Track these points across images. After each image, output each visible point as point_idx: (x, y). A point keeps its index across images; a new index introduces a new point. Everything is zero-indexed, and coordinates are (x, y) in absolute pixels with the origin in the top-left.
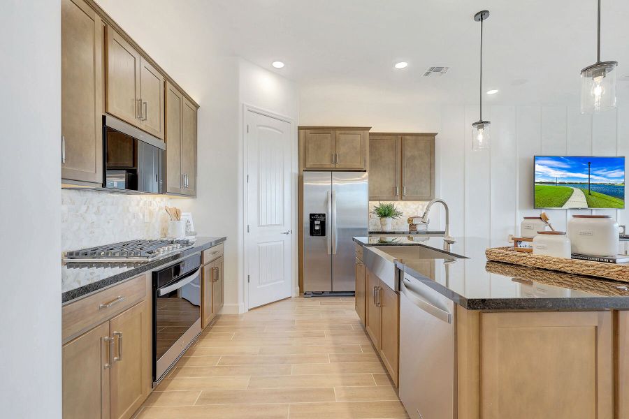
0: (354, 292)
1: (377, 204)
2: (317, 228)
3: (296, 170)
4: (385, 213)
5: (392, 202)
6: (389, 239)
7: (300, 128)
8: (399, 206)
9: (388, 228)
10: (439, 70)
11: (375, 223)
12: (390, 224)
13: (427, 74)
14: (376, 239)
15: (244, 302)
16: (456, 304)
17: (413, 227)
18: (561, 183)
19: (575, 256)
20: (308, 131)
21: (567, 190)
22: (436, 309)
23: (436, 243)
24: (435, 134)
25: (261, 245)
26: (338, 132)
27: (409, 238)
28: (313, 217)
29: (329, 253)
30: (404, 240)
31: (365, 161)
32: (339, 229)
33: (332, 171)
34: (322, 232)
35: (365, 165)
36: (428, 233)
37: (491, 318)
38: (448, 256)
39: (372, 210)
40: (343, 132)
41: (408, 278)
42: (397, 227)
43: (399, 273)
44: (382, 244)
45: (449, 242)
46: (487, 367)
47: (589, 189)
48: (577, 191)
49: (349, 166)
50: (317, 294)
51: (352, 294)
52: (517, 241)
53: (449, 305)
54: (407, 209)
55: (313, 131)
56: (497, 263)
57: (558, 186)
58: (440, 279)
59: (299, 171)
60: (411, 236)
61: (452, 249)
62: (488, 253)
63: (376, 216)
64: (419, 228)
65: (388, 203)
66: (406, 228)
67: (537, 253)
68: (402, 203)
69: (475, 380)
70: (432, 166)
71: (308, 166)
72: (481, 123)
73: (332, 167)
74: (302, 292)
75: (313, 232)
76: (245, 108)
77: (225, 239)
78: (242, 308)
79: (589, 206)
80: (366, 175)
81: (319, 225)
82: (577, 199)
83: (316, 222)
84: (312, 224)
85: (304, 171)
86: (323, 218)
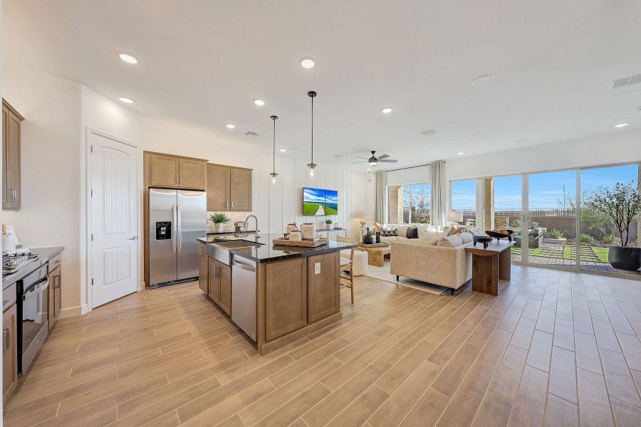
0: (198, 277)
1: (212, 213)
2: (163, 233)
3: (141, 187)
4: (218, 220)
5: (224, 213)
6: (222, 237)
7: (145, 152)
8: (228, 215)
9: (221, 230)
10: (254, 134)
11: (211, 226)
12: (222, 227)
13: (247, 134)
14: (211, 239)
15: (87, 302)
16: (257, 263)
17: (238, 228)
18: (314, 202)
19: (303, 239)
20: (154, 156)
21: (317, 206)
22: (248, 268)
23: (251, 238)
24: (252, 170)
25: (105, 251)
26: (182, 160)
27: (235, 236)
28: (159, 225)
29: (175, 251)
30: (232, 238)
31: (204, 183)
32: (182, 233)
33: (177, 189)
34: (168, 235)
35: (204, 187)
36: (248, 232)
37: (269, 266)
38: (257, 245)
39: (209, 217)
40: (186, 160)
41: (237, 257)
42: (226, 229)
43: (231, 255)
44: (217, 241)
45: (257, 238)
46: (267, 285)
47: (325, 205)
48: (321, 206)
49: (190, 186)
50: (162, 285)
51: (197, 278)
52: (285, 235)
53: (254, 264)
54: (233, 217)
55: (158, 157)
56: (277, 246)
57: (313, 204)
58: (254, 255)
59: (145, 188)
60: (237, 234)
61: (259, 241)
62: (274, 241)
63: (212, 222)
64: (242, 229)
65: (221, 212)
66: (233, 229)
67: (291, 240)
68: (231, 213)
69: (263, 291)
70: (250, 189)
71: (154, 184)
72: (274, 174)
73: (177, 186)
74: (148, 285)
75: (159, 236)
76: (89, 131)
77: (63, 248)
78: (85, 309)
79: (326, 214)
80: (204, 194)
81: (164, 231)
82: (321, 211)
83: (162, 229)
84: (158, 230)
85: (150, 188)
86: (168, 225)
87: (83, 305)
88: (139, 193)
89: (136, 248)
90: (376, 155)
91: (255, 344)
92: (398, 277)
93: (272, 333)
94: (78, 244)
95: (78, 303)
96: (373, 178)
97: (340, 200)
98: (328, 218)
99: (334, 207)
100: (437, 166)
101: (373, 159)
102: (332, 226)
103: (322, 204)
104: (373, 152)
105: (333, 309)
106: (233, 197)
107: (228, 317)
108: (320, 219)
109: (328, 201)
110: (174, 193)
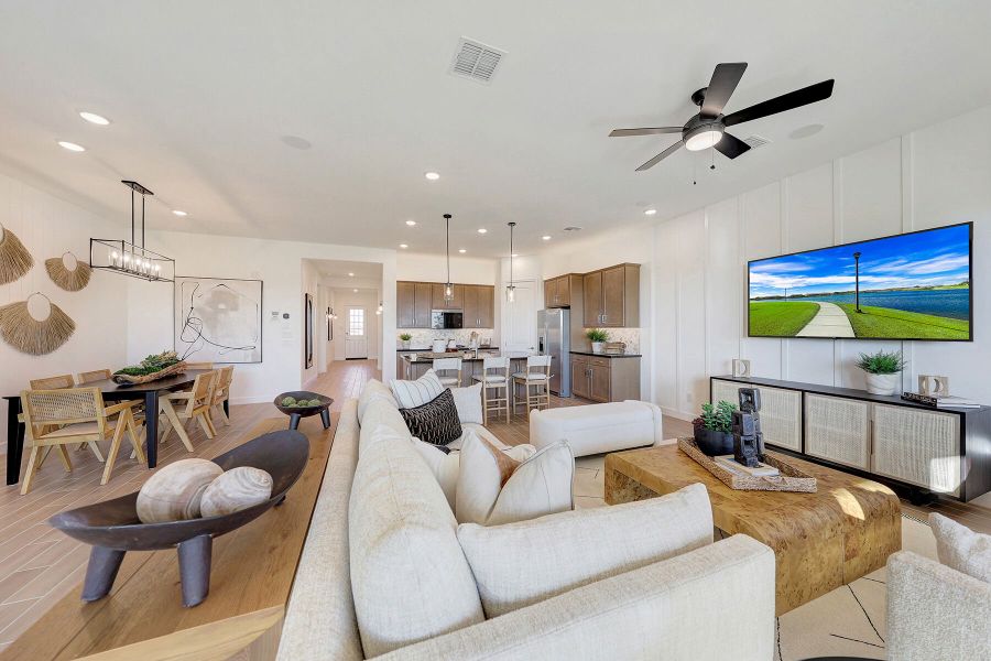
12: (597, 347)
18: (793, 297)
21: (808, 307)
26: (558, 280)
48: (828, 307)
55: (549, 282)
57: (788, 300)
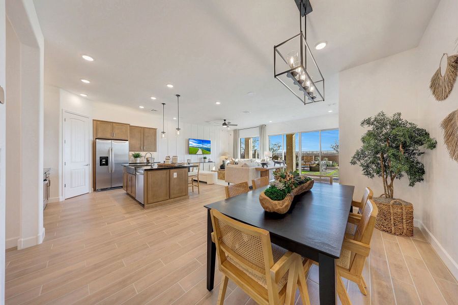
0: (121, 187)
1: (133, 153)
2: (104, 163)
3: (91, 138)
4: (137, 156)
5: (140, 152)
7: (94, 120)
8: (142, 154)
9: (138, 162)
10: (155, 110)
11: (132, 159)
12: (138, 160)
13: (152, 110)
15: (62, 196)
16: (144, 171)
17: (148, 161)
19: (173, 163)
20: (98, 122)
21: (197, 149)
24: (157, 129)
25: (72, 171)
26: (115, 124)
28: (101, 158)
29: (110, 172)
32: (115, 163)
33: (112, 140)
34: (107, 164)
35: (127, 138)
37: (149, 172)
39: (131, 155)
40: (117, 124)
42: (141, 161)
43: (135, 170)
46: (148, 181)
47: (203, 149)
49: (120, 138)
50: (103, 190)
52: (165, 162)
55: (101, 122)
57: (195, 148)
59: (93, 139)
62: (158, 164)
63: (133, 157)
64: (150, 161)
65: (138, 152)
66: (145, 161)
68: (144, 152)
69: (146, 183)
70: (155, 140)
71: (98, 137)
72: (163, 133)
73: (111, 138)
74: (95, 190)
75: (101, 164)
76: (64, 111)
77: (50, 169)
78: (62, 199)
79: (203, 154)
80: (127, 142)
81: (105, 161)
82: (200, 152)
83: (103, 160)
84: (101, 161)
85: (96, 139)
86: (107, 159)
87: (60, 197)
88: (90, 142)
89: (89, 170)
90: (226, 122)
91: (143, 205)
92: (229, 183)
93: (150, 201)
94: (58, 167)
95: (58, 196)
96: (232, 133)
97: (213, 146)
98: (205, 156)
99: (209, 150)
100: (262, 128)
101: (224, 124)
102: (207, 160)
103: (201, 148)
104: (225, 120)
105: (184, 194)
106: (145, 144)
107: (134, 198)
108: (199, 156)
109: (205, 146)
110: (110, 141)
